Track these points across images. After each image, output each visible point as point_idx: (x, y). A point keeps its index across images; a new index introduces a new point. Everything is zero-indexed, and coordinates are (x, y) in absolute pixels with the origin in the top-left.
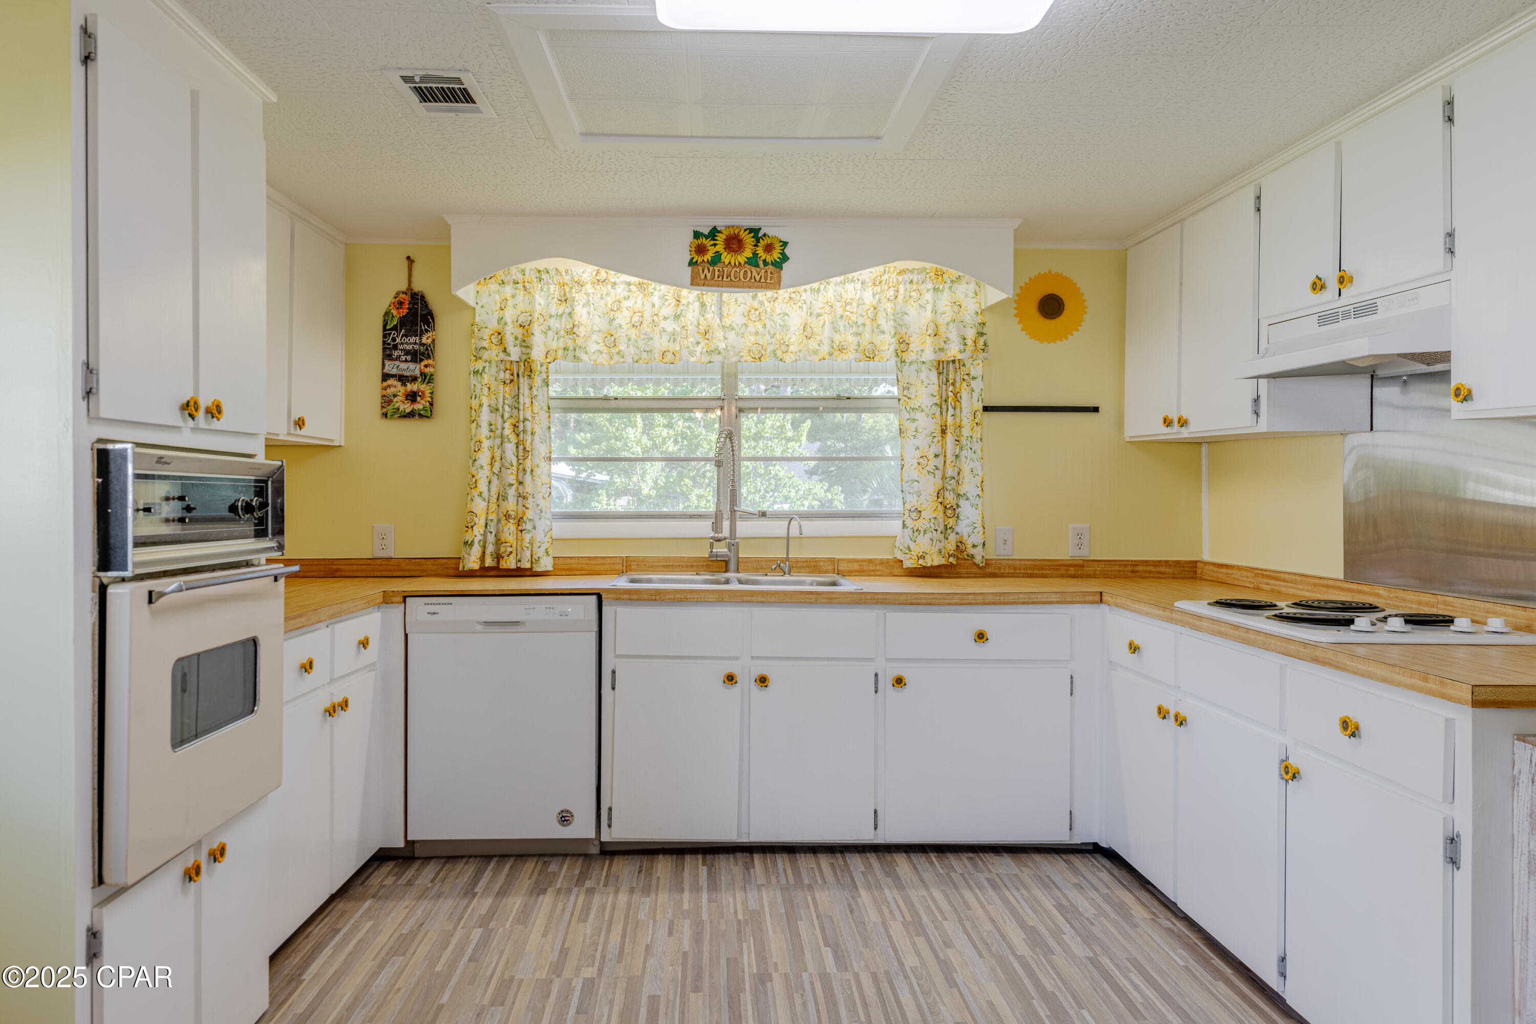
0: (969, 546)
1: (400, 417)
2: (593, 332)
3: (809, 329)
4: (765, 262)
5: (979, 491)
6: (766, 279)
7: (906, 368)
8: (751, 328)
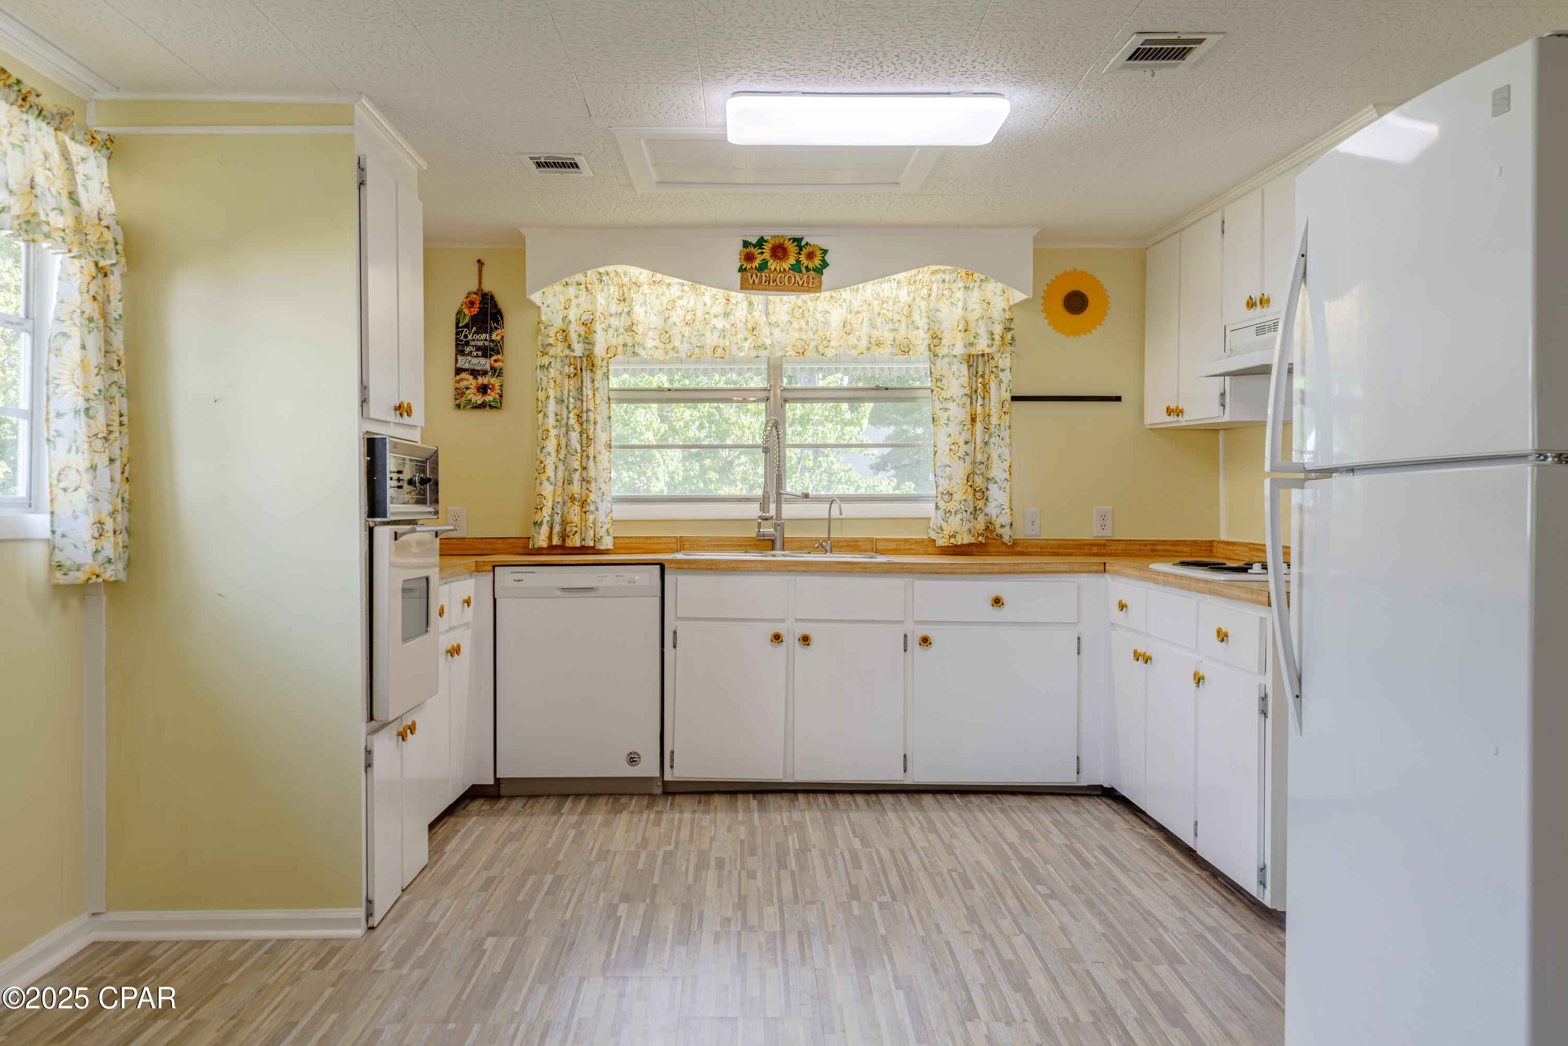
0: (998, 526)
1: (472, 408)
2: (650, 329)
3: (849, 325)
4: (807, 268)
5: (1007, 475)
6: (808, 283)
7: (939, 361)
8: (795, 325)
